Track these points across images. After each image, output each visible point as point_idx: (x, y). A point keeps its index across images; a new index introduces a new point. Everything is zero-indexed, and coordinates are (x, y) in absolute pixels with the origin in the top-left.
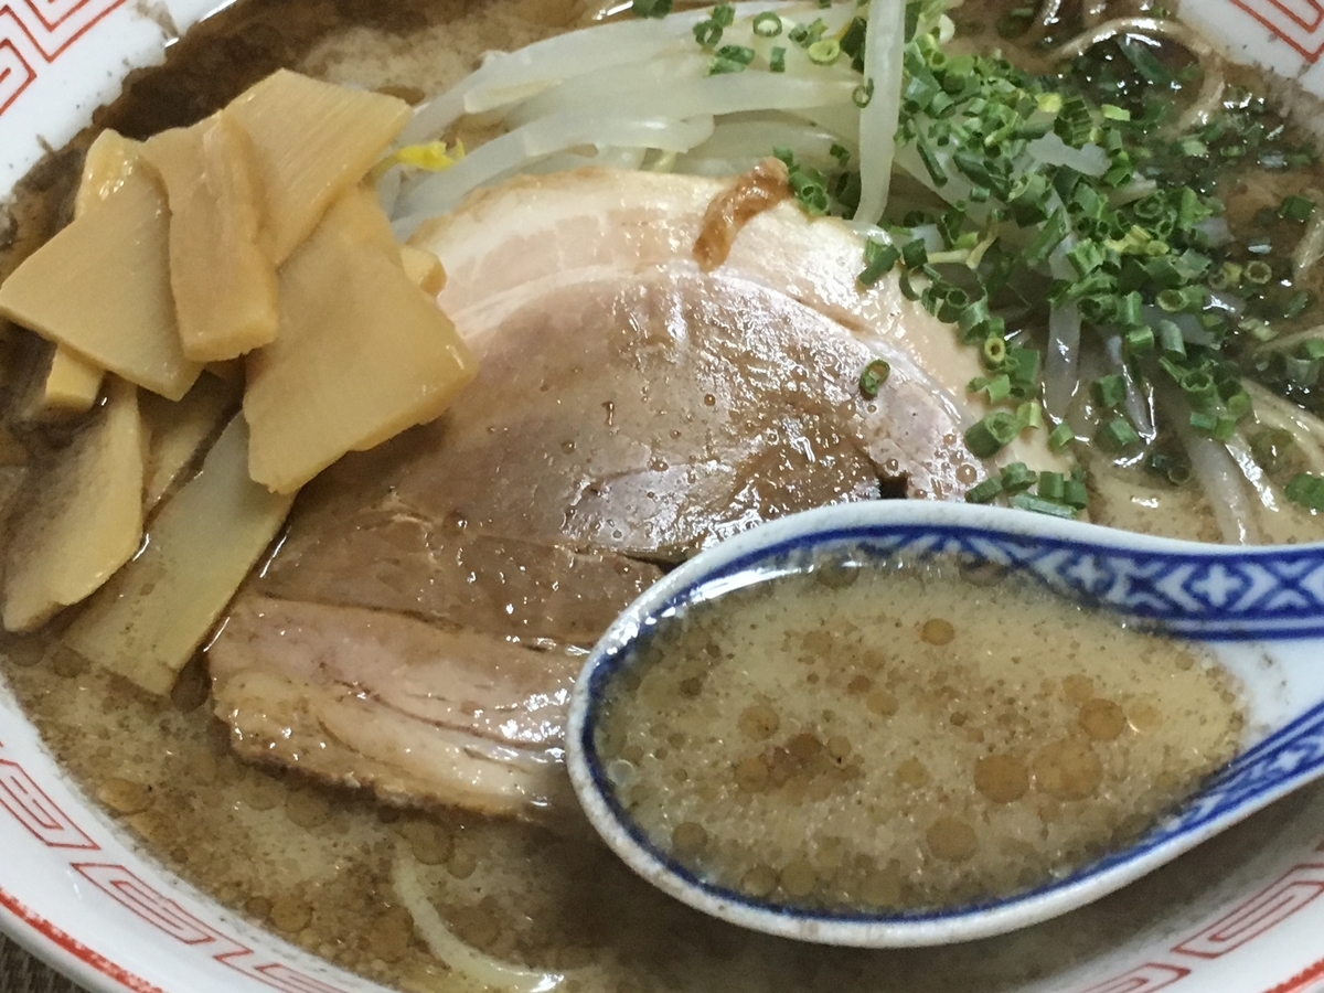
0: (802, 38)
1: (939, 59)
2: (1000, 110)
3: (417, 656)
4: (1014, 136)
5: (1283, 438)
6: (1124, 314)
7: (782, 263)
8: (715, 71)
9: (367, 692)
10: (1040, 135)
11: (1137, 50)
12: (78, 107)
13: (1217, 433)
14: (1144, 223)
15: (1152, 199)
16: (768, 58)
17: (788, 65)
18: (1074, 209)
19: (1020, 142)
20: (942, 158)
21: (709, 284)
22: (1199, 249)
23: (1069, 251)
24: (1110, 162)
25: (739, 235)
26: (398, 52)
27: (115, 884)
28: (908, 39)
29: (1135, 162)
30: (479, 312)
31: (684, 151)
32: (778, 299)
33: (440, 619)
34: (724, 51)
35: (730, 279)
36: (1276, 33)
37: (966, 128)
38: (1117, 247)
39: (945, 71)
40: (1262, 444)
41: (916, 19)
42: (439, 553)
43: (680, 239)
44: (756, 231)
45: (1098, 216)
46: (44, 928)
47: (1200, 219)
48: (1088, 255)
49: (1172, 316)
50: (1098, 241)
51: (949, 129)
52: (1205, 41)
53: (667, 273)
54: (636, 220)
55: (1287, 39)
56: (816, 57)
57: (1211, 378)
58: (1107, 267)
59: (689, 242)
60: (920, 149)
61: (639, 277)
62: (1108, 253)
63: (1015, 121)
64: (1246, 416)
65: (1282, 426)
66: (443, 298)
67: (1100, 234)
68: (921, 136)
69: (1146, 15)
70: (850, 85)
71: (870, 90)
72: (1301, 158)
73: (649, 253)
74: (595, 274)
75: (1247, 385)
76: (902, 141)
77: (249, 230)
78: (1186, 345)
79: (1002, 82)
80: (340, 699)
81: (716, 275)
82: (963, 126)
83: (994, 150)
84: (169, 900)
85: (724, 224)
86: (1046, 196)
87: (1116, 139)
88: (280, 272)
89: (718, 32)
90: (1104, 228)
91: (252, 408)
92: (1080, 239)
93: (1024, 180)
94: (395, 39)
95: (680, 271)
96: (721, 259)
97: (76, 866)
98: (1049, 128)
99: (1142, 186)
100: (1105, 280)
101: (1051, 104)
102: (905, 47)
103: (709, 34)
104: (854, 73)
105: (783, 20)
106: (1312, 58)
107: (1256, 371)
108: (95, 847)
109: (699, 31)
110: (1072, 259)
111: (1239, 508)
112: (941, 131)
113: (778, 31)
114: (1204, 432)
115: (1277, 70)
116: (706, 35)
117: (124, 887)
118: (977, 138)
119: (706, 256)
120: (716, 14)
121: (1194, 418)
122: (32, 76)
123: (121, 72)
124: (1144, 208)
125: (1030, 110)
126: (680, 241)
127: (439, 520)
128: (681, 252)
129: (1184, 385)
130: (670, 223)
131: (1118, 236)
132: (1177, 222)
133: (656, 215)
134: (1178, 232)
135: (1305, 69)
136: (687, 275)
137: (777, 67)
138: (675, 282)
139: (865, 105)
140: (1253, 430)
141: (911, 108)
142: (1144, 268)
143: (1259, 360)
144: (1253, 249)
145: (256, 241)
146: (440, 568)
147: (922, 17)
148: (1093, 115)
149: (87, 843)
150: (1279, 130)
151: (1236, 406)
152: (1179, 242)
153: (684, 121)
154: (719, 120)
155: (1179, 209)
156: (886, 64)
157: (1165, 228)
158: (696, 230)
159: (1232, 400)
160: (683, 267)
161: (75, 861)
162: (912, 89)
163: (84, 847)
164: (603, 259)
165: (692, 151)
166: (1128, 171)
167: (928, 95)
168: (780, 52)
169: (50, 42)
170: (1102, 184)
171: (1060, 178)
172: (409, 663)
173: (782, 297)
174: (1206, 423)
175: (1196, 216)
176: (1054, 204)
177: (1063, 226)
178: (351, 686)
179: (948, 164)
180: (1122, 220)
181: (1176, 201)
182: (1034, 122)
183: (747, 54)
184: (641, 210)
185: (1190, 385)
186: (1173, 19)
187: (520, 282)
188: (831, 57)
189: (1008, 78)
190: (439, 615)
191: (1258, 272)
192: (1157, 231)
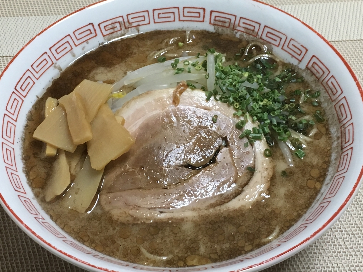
0: (194, 65)
1: (222, 68)
2: (235, 77)
4: (239, 82)
5: (298, 140)
6: (264, 117)
7: (190, 100)
8: (177, 73)
9: (136, 206)
10: (244, 82)
11: (264, 60)
12: (43, 89)
13: (284, 140)
14: (267, 98)
15: (268, 93)
16: (187, 70)
17: (191, 72)
18: (252, 96)
19: (240, 84)
20: (224, 88)
21: (178, 109)
22: (279, 102)
23: (252, 106)
24: (259, 86)
25: (181, 97)
26: (110, 71)
28: (215, 64)
29: (265, 85)
30: (133, 126)
32: (192, 108)
34: (178, 69)
35: (181, 106)
36: (293, 56)
37: (229, 81)
38: (261, 104)
39: (223, 70)
40: (293, 141)
41: (217, 60)
42: (140, 175)
43: (169, 101)
44: (184, 96)
45: (257, 97)
46: (61, 251)
47: (278, 96)
48: (255, 106)
49: (273, 117)
50: (257, 103)
51: (225, 82)
52: (278, 58)
53: (169, 109)
54: (160, 100)
55: (295, 57)
56: (197, 69)
57: (282, 129)
58: (260, 108)
59: (171, 101)
60: (219, 86)
61: (163, 111)
62: (260, 105)
63: (239, 79)
64: (290, 136)
65: (297, 137)
66: (125, 126)
67: (258, 101)
68: (220, 84)
69: (266, 53)
70: (204, 74)
71: (208, 75)
72: (300, 80)
73: (164, 106)
74: (154, 113)
75: (290, 130)
76: (216, 85)
77: (84, 116)
78: (277, 123)
79: (236, 70)
80: (132, 209)
81: (178, 106)
82: (228, 81)
83: (235, 86)
85: (177, 96)
86: (246, 94)
87: (260, 81)
88: (91, 123)
89: (176, 65)
90: (258, 100)
91: (90, 153)
92: (254, 103)
93: (242, 91)
94: (108, 69)
95: (171, 108)
96: (178, 103)
98: (246, 80)
99: (267, 90)
100: (260, 110)
101: (246, 75)
102: (215, 66)
104: (205, 72)
105: (189, 61)
106: (300, 61)
107: (292, 127)
109: (172, 65)
110: (252, 107)
111: (289, 155)
112: (224, 83)
113: (189, 64)
114: (281, 140)
115: (293, 64)
116: (174, 66)
118: (231, 84)
119: (175, 103)
120: (175, 61)
121: (279, 138)
122: (34, 83)
124: (267, 95)
125: (241, 76)
126: (169, 102)
128: (170, 104)
129: (277, 131)
130: (166, 99)
131: (262, 101)
132: (274, 97)
133: (163, 98)
134: (274, 99)
135: (299, 63)
136: (173, 108)
137: (189, 72)
138: (171, 110)
139: (207, 78)
140: (291, 139)
141: (218, 78)
142: (267, 107)
143: (292, 124)
144: (291, 101)
145: (85, 118)
146: (142, 178)
147: (218, 59)
148: (254, 77)
150: (295, 74)
151: (287, 134)
152: (275, 101)
155: (274, 94)
156: (211, 70)
157: (271, 98)
158: (172, 99)
159: (287, 133)
160: (171, 107)
162: (217, 74)
164: (156, 109)
166: (263, 87)
167: (221, 75)
168: (189, 68)
169: (37, 76)
170: (257, 90)
171: (249, 90)
173: (193, 107)
174: (281, 138)
176: (248, 96)
177: (250, 100)
178: (133, 206)
179: (225, 89)
180: (262, 98)
181: (273, 92)
182: (243, 79)
183: (183, 69)
184: (160, 98)
185: (278, 131)
186: (272, 54)
187: (140, 118)
188: (200, 69)
189: (237, 69)
191: (292, 105)
192: (270, 99)
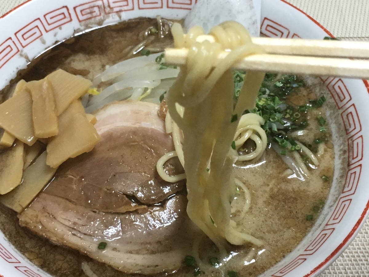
3: (66, 209)
8: (160, 69)
9: (53, 216)
12: (6, 80)
27: (25, 271)
31: (153, 88)
33: (74, 202)
34: (162, 64)
42: (76, 186)
47: (279, 104)
49: (274, 123)
80: (46, 216)
84: (38, 274)
89: (160, 59)
91: (49, 149)
97: (16, 267)
103: (158, 59)
108: (20, 262)
109: (156, 59)
117: (27, 272)
123: (16, 71)
127: (78, 177)
137: (175, 67)
146: (76, 190)
149: (18, 262)
153: (153, 81)
154: (162, 80)
161: (16, 266)
163: (17, 262)
165: (155, 88)
172: (64, 210)
175: (278, 103)
178: (49, 214)
181: (273, 100)
190: (73, 200)
